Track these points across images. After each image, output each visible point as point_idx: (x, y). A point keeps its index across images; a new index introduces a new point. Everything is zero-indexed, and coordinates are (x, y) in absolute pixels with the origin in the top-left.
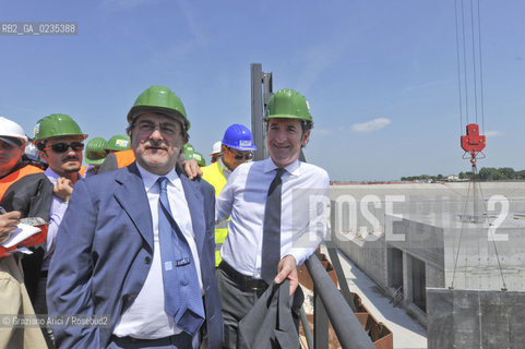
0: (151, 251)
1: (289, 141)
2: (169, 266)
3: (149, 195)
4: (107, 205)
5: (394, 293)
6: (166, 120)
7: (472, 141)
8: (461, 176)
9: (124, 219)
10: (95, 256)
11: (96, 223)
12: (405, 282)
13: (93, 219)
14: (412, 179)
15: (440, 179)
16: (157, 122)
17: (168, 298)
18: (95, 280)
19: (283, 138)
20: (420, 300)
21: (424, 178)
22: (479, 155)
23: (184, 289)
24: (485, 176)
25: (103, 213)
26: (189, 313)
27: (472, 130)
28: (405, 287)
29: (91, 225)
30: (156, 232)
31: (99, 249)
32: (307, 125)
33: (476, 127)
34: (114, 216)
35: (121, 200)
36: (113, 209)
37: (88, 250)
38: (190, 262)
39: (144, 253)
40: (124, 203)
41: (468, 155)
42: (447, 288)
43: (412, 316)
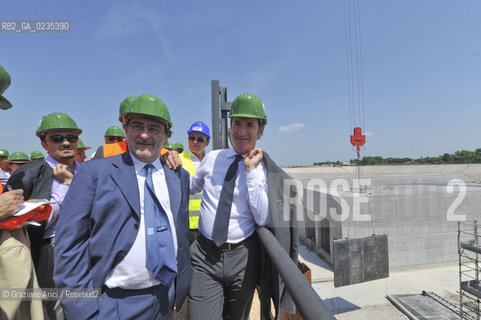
0: (138, 219)
1: (249, 134)
2: (151, 231)
3: (138, 177)
4: (104, 183)
5: (309, 241)
6: (153, 123)
7: (358, 139)
8: (351, 162)
9: (117, 194)
10: (93, 221)
11: (94, 195)
12: (317, 234)
13: (92, 192)
14: (320, 164)
15: (338, 164)
16: (146, 123)
17: (149, 257)
18: (92, 240)
19: (244, 132)
20: (326, 246)
21: (328, 163)
22: (361, 148)
23: (162, 249)
24: (366, 162)
25: (100, 188)
26: (165, 269)
27: (357, 131)
28: (317, 238)
29: (91, 198)
30: (142, 204)
31: (96, 217)
32: (262, 123)
33: (360, 129)
34: (108, 191)
35: (116, 179)
36: (109, 185)
37: (88, 217)
38: (168, 228)
39: (132, 221)
40: (118, 182)
41: (355, 148)
42: (344, 239)
43: (321, 256)
